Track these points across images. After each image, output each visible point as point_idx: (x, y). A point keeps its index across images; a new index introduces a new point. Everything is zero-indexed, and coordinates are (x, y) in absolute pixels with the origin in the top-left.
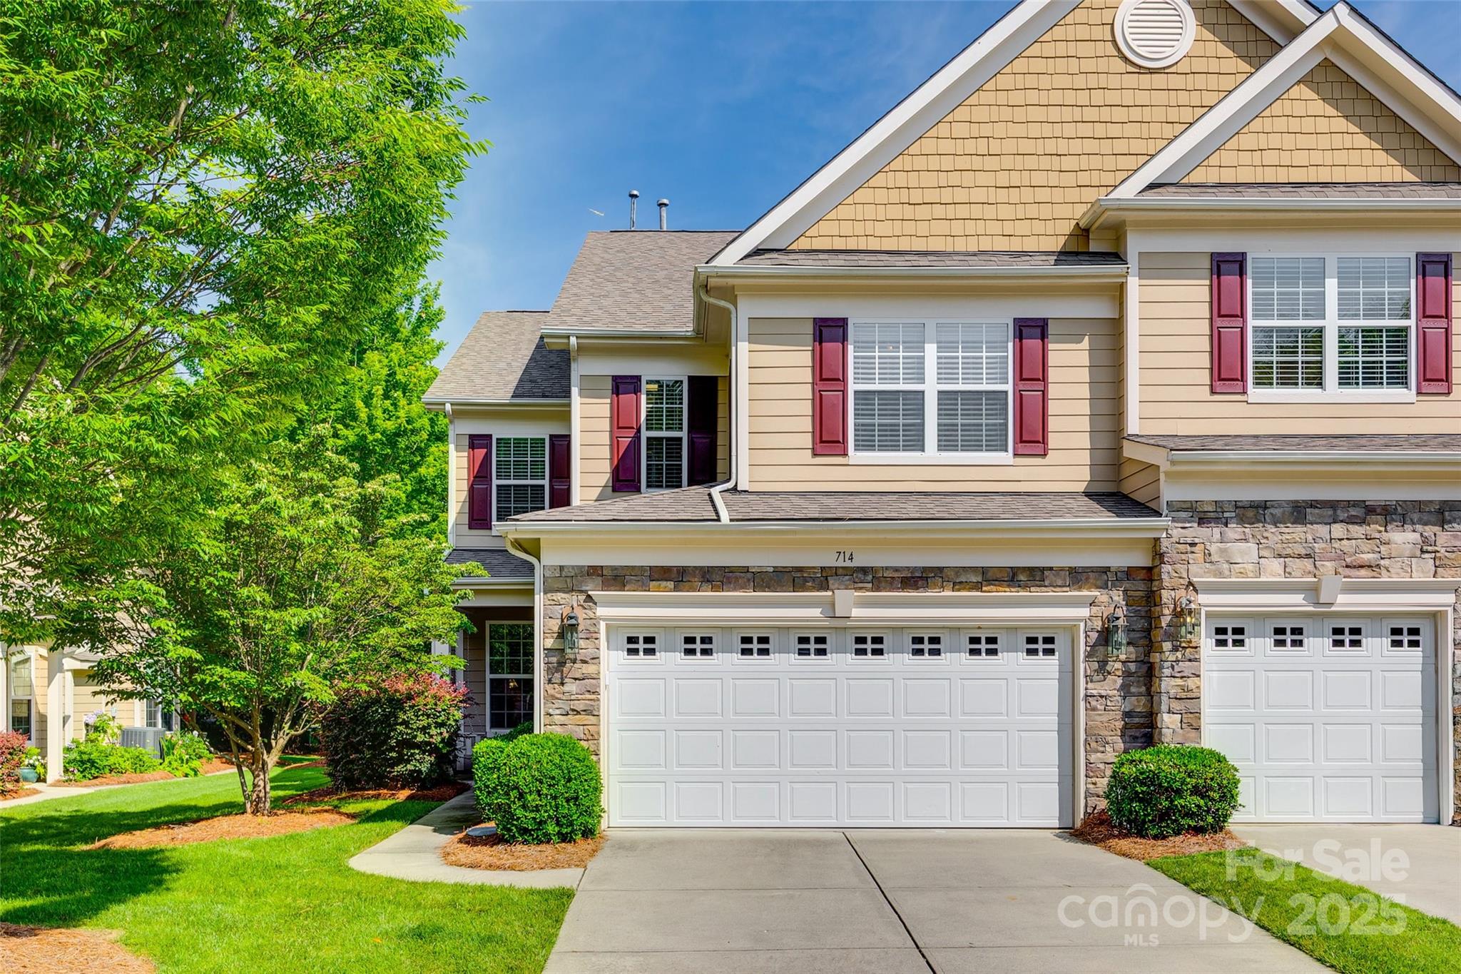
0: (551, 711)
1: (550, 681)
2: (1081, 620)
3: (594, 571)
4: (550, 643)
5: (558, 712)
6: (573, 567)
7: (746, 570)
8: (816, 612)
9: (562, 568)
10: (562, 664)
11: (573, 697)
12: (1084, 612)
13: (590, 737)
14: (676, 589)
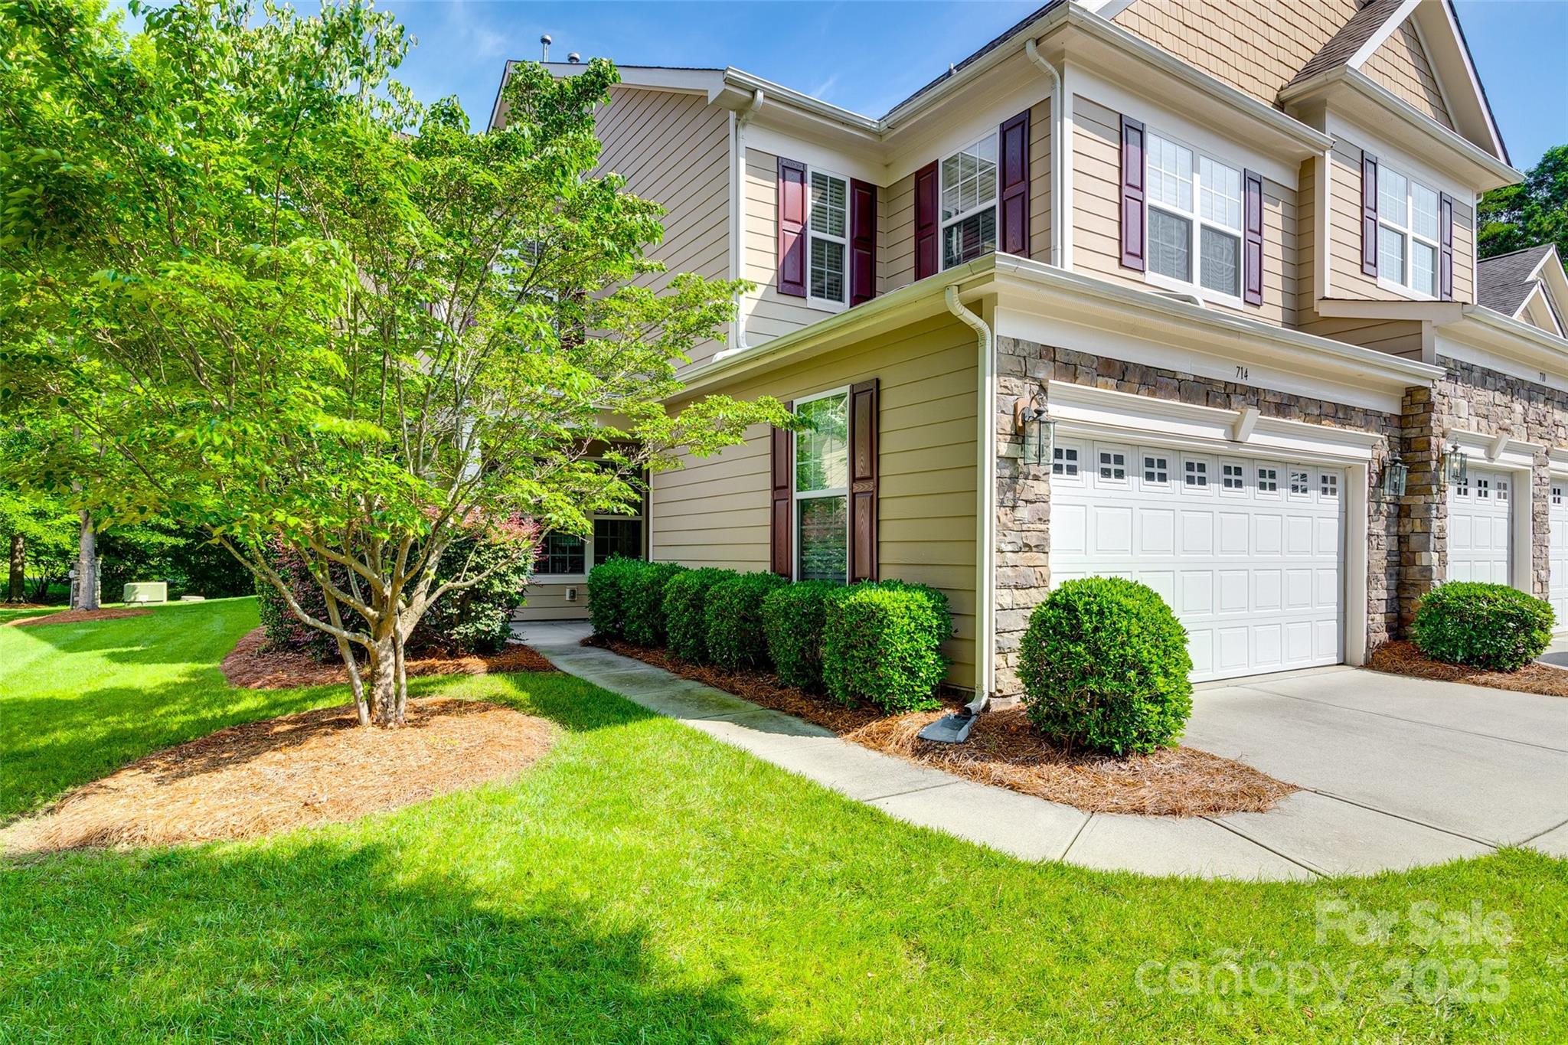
0: (1004, 547)
1: (1001, 504)
2: (1364, 461)
3: (1048, 353)
4: (1004, 449)
5: (1010, 548)
6: (1029, 344)
7: (1173, 375)
8: (1219, 433)
9: (1016, 342)
10: (1014, 478)
11: (1025, 527)
12: (1367, 454)
13: (1042, 584)
14: (1118, 388)
